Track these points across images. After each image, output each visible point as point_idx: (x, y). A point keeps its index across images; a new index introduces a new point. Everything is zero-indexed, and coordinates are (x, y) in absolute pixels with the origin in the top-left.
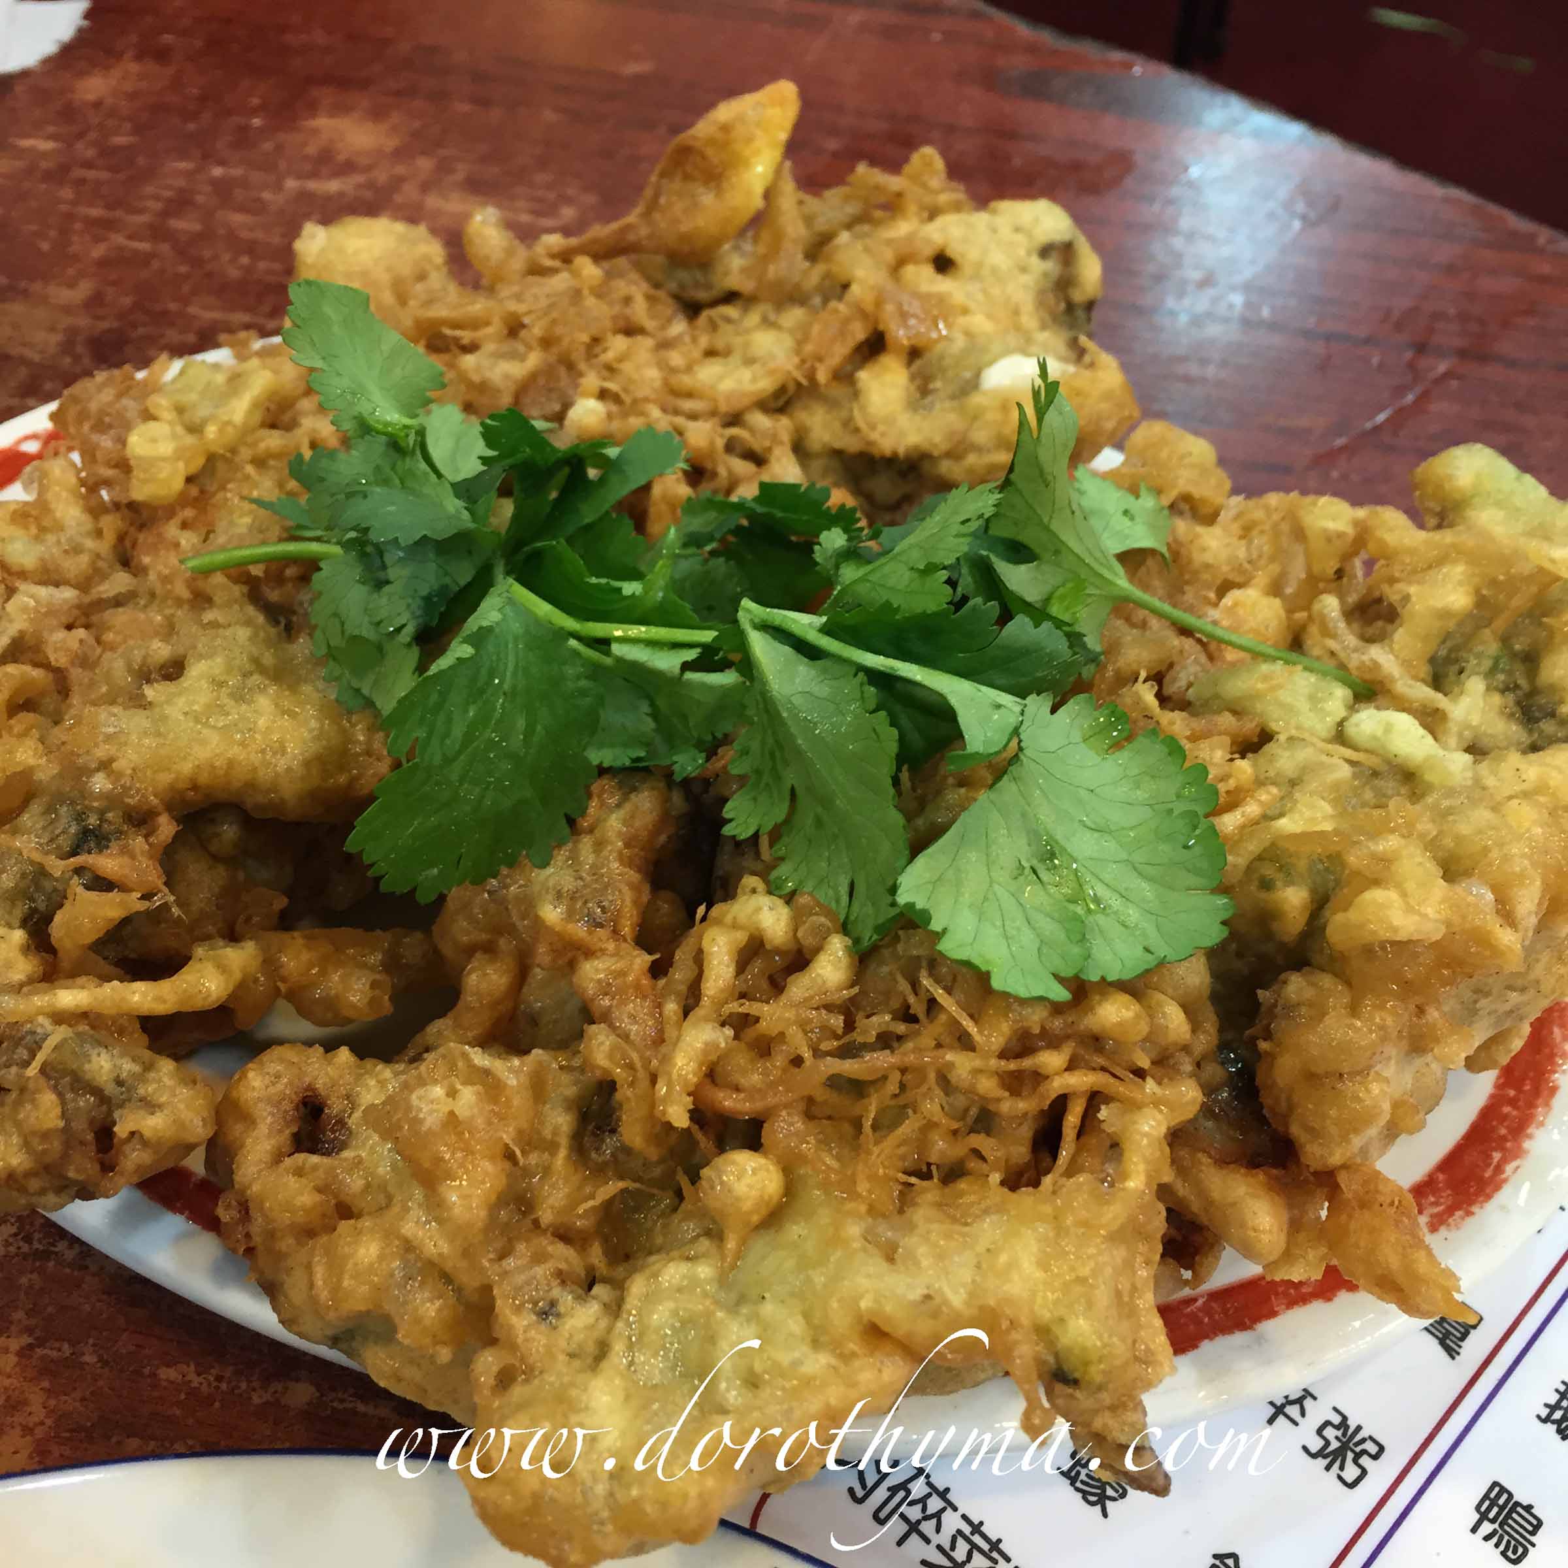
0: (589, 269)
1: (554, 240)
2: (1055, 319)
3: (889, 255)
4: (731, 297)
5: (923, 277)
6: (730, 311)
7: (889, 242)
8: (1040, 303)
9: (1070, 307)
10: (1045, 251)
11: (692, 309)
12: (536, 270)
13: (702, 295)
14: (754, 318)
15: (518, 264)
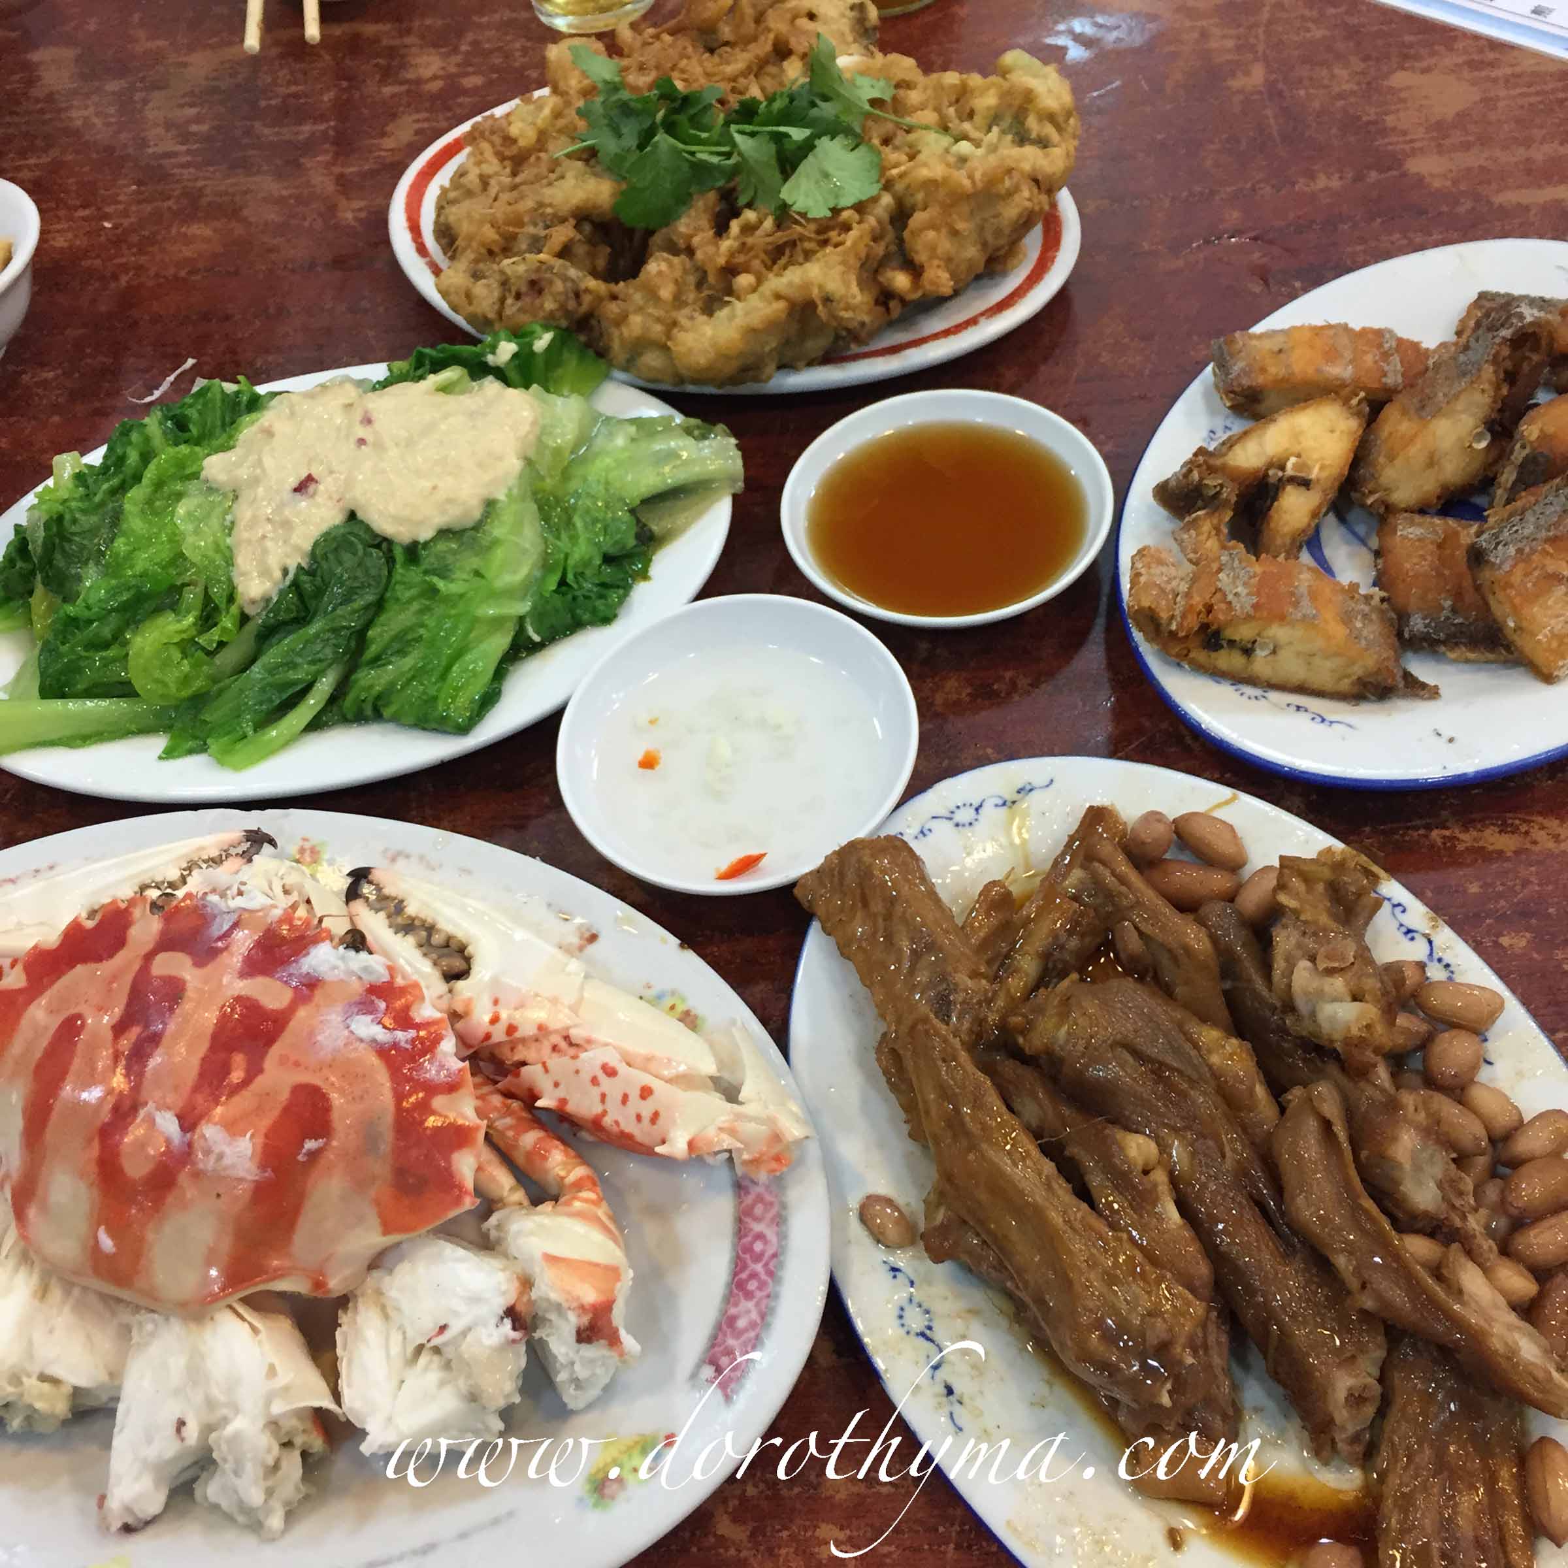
0: (667, 38)
1: (651, 31)
2: (861, 36)
3: (789, 16)
4: (727, 44)
5: (804, 23)
6: (728, 49)
7: (788, 10)
8: (853, 30)
9: (866, 30)
10: (852, 8)
11: (712, 51)
12: (646, 44)
13: (715, 45)
14: (737, 50)
15: (638, 44)
